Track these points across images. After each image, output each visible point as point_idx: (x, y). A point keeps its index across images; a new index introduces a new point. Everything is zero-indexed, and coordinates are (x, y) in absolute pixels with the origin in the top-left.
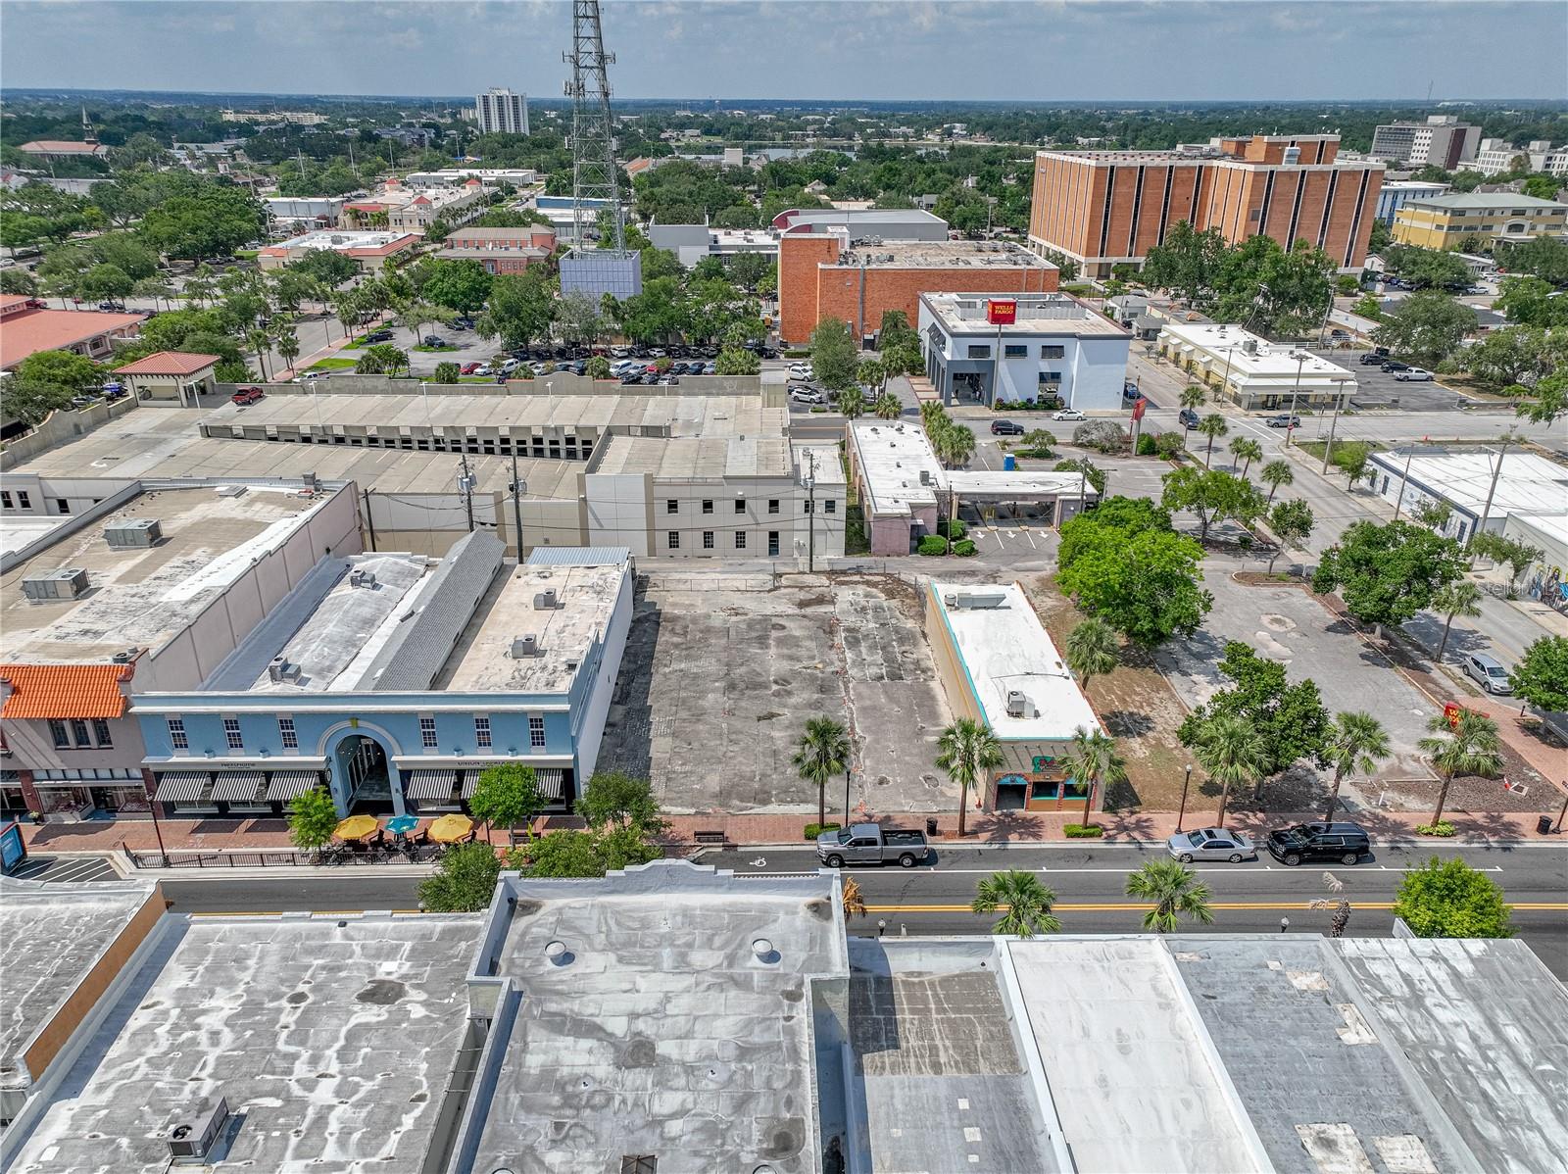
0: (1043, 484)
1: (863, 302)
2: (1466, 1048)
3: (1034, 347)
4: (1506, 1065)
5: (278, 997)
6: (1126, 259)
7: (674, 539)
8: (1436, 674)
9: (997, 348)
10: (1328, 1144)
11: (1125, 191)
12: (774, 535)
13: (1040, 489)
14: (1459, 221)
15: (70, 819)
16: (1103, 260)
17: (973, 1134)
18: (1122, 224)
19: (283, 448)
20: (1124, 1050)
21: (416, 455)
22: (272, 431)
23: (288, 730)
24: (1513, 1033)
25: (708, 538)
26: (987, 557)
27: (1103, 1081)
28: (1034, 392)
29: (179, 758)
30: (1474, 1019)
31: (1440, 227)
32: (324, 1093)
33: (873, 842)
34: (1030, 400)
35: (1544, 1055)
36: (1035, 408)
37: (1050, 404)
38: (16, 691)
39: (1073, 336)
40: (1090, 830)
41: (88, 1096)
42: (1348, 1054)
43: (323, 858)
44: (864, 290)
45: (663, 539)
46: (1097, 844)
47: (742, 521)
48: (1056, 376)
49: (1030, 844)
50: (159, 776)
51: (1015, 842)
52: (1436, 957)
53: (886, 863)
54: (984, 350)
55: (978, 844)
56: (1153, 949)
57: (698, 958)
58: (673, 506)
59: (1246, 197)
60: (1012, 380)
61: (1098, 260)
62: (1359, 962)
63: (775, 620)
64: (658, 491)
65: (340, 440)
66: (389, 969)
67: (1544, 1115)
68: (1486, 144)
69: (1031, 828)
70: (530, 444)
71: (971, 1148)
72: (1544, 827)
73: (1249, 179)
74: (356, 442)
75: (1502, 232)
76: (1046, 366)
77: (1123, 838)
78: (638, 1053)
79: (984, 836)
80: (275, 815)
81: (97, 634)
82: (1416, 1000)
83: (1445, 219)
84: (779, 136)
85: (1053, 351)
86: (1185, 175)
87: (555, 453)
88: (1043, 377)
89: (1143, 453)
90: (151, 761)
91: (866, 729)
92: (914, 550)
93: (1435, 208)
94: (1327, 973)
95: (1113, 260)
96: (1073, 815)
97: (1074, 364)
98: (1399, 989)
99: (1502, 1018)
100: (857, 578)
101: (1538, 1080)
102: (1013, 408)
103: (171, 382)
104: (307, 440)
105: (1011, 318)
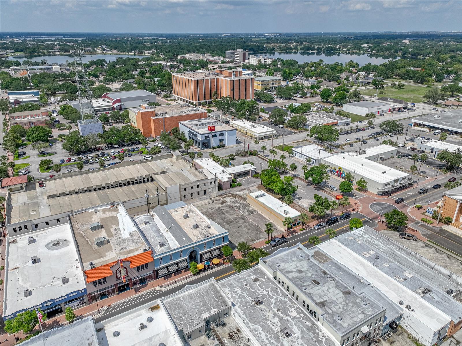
1: (164, 125)
2: (369, 239)
3: (218, 134)
4: (374, 240)
5: (243, 286)
6: (204, 101)
8: (326, 190)
9: (210, 136)
10: (365, 254)
11: (201, 85)
12: (205, 191)
13: (246, 169)
14: (263, 83)
15: (138, 286)
16: (199, 102)
17: (334, 268)
18: (202, 93)
20: (340, 253)
22: (67, 192)
23: (181, 254)
24: (372, 236)
25: (192, 195)
26: (244, 185)
27: (341, 257)
28: (219, 144)
29: (161, 266)
30: (368, 236)
31: (259, 85)
33: (280, 241)
35: (376, 238)
37: (223, 146)
38: (131, 262)
39: (225, 131)
40: (303, 229)
42: (360, 245)
43: (195, 275)
44: (164, 122)
45: (183, 197)
46: (305, 231)
48: (223, 140)
49: (297, 234)
50: (157, 271)
51: (295, 234)
52: (361, 230)
53: (282, 244)
54: (208, 137)
56: (333, 241)
57: (293, 259)
58: (185, 189)
59: (229, 86)
60: (214, 142)
61: (198, 102)
62: (354, 234)
63: (221, 208)
64: (182, 187)
65: (86, 191)
66: (253, 277)
67: (380, 244)
68: (251, 56)
69: (295, 232)
70: (135, 181)
71: (335, 269)
72: (353, 210)
73: (229, 82)
75: (271, 85)
76: (221, 138)
77: (308, 229)
78: (300, 272)
79: (290, 235)
80: (177, 271)
81: (126, 248)
82: (362, 236)
83: (260, 83)
84: (46, 52)
85: (222, 135)
86: (213, 80)
87: (141, 182)
88: (220, 140)
89: (249, 155)
90: (156, 268)
91: (257, 224)
92: (231, 187)
93: (257, 80)
94: (352, 236)
95: (201, 101)
96: (301, 227)
97: (226, 136)
98: (360, 236)
99: (371, 235)
100: (225, 196)
101: (377, 240)
105: (214, 130)
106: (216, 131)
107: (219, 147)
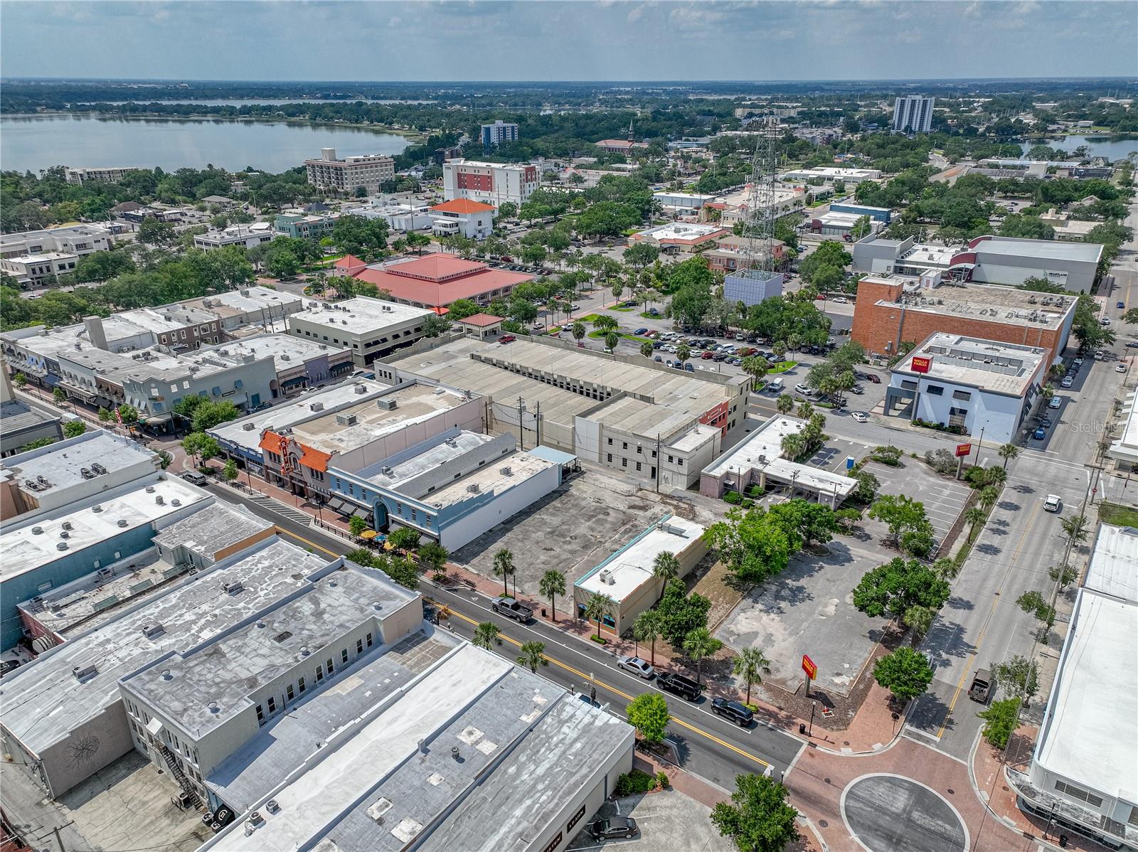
0: (821, 480)
3: (949, 390)
4: (559, 750)
5: (278, 567)
7: (610, 457)
9: (922, 386)
10: (470, 733)
12: (654, 469)
17: (387, 681)
19: (497, 369)
20: (454, 685)
21: (544, 385)
22: (494, 362)
23: (365, 493)
24: (578, 745)
25: (625, 462)
29: (338, 492)
30: (574, 735)
32: (262, 593)
34: (942, 424)
36: (945, 430)
37: (956, 430)
38: (305, 455)
39: (976, 387)
40: (600, 640)
41: (226, 571)
42: (516, 720)
43: (359, 541)
44: (902, 323)
45: (605, 458)
47: (640, 458)
48: (963, 412)
50: (333, 496)
51: (569, 632)
52: (595, 716)
53: (511, 617)
55: (555, 627)
57: (362, 600)
58: (610, 441)
60: (931, 408)
63: (609, 510)
64: (605, 432)
65: (518, 371)
69: (583, 630)
70: (591, 392)
71: (381, 683)
72: (805, 731)
74: (524, 374)
76: (957, 404)
77: (611, 649)
78: (319, 614)
79: (562, 625)
80: (346, 518)
81: (340, 441)
82: (564, 722)
85: (962, 395)
88: (953, 411)
89: (963, 479)
90: (331, 490)
94: (549, 701)
97: (976, 406)
98: (565, 717)
99: (582, 741)
100: (674, 502)
101: (562, 758)
102: (927, 426)
103: (477, 329)
104: (506, 368)
105: (925, 369)
106: (930, 374)
107: (940, 427)
